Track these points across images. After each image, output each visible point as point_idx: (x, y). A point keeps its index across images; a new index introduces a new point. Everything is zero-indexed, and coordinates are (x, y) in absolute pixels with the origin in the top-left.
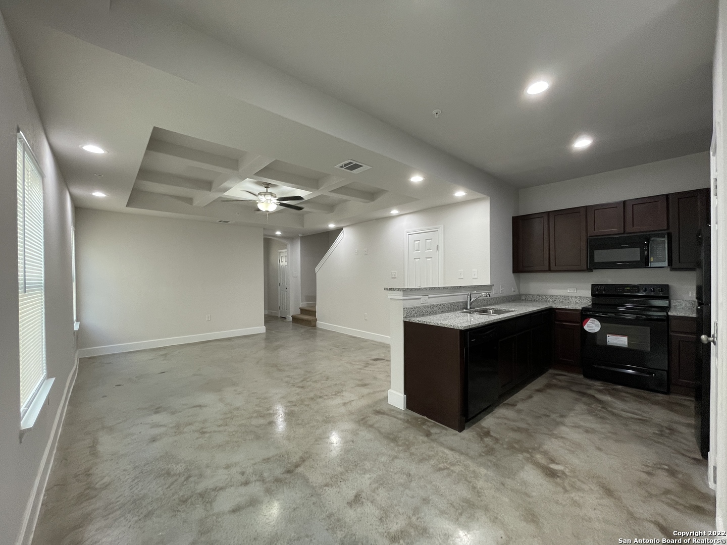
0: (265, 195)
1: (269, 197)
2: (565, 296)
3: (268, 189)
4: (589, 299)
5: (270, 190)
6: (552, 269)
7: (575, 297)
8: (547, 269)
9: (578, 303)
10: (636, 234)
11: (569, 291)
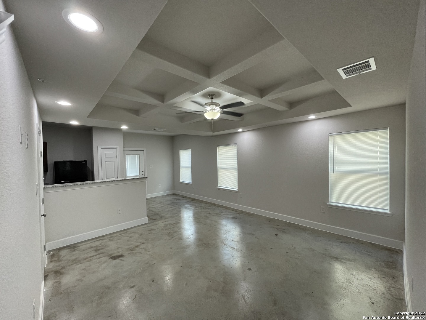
0: (210, 105)
1: (214, 107)
3: (213, 100)
5: (214, 101)
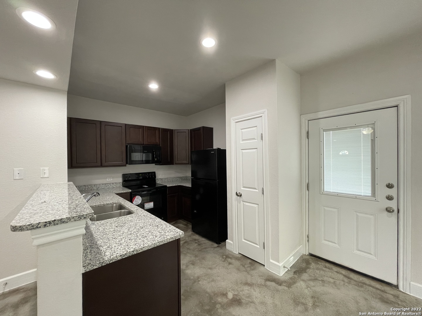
2: (106, 184)
4: (121, 184)
6: (103, 165)
7: (113, 183)
8: (100, 165)
9: (114, 187)
10: (149, 146)
11: (107, 180)
